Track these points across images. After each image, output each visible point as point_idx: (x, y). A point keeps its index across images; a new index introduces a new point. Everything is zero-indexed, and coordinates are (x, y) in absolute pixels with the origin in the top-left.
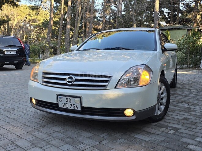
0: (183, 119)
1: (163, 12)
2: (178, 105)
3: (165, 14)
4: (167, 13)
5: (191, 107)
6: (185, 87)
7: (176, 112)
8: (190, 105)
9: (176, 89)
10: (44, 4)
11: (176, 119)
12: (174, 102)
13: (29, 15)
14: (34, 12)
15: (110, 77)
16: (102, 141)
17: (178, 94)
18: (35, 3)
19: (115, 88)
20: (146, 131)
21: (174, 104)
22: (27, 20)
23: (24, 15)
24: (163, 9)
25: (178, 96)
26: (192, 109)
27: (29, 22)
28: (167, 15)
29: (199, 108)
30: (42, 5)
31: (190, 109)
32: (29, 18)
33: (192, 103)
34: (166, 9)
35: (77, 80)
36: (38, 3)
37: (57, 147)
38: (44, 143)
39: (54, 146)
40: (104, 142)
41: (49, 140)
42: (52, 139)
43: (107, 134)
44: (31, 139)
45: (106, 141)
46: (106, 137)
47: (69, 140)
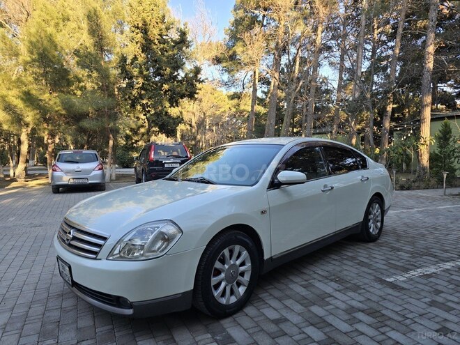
0: (273, 321)
2: (318, 284)
7: (286, 301)
8: (340, 288)
10: (247, 91)
11: (261, 318)
12: (319, 278)
14: (236, 101)
15: (105, 239)
16: (84, 340)
18: (235, 91)
19: (107, 259)
21: (311, 281)
26: (328, 299)
27: (235, 115)
30: (244, 92)
31: (323, 299)
35: (74, 238)
36: (239, 90)
37: (20, 337)
38: (19, 325)
39: (21, 333)
40: (84, 343)
41: (31, 322)
42: (36, 321)
43: (111, 327)
44: (19, 314)
45: (89, 342)
46: (100, 334)
47: (50, 327)
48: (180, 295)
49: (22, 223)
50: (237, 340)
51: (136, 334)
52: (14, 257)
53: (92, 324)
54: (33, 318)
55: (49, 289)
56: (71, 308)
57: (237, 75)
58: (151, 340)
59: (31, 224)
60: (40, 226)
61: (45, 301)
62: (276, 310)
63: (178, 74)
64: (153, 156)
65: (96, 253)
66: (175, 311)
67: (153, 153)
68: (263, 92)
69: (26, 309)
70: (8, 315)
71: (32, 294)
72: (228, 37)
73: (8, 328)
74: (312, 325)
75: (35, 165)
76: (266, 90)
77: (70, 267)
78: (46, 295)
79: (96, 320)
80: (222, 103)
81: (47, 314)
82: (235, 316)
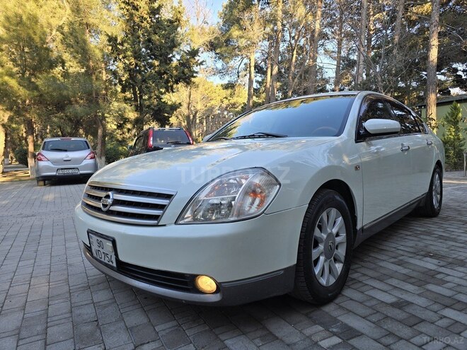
0: (393, 305)
1: (456, 70)
2: (412, 261)
3: (460, 73)
4: (464, 71)
5: (441, 270)
6: (459, 217)
7: (390, 281)
8: (442, 263)
9: (435, 220)
10: (242, 79)
11: (374, 302)
12: (406, 254)
13: (226, 98)
14: (229, 91)
16: (144, 344)
17: (429, 234)
18: (229, 79)
19: (176, 223)
20: (268, 330)
21: (401, 258)
22: (224, 105)
23: (219, 98)
24: (454, 66)
25: (428, 238)
26: (439, 276)
27: (227, 107)
28: (463, 75)
29: (462, 275)
30: (239, 81)
31: (433, 277)
32: (226, 102)
33: (450, 260)
34: (461, 65)
35: (116, 202)
36: (234, 78)
37: (46, 344)
38: (39, 328)
39: (46, 339)
40: (145, 347)
41: (56, 322)
42: (62, 321)
43: (174, 323)
44: (35, 314)
45: (153, 345)
46: (164, 333)
47: (88, 328)
48: (282, 272)
49: (9, 214)
50: (363, 331)
51: (217, 331)
52: (9, 247)
53: (145, 321)
54: (56, 318)
55: (67, 281)
56: (107, 302)
57: (232, 63)
58: (242, 338)
59: (21, 214)
60: (33, 216)
61: (68, 295)
62: (386, 292)
63: (174, 56)
64: (151, 143)
65: (156, 217)
66: (275, 294)
67: (151, 139)
68: (257, 82)
69: (44, 307)
70: (19, 316)
71: (47, 288)
72: (221, 21)
73: (24, 334)
74: (447, 307)
75: (10, 164)
76: (260, 79)
77: (114, 242)
78: (66, 288)
79: (149, 316)
80: (214, 95)
81: (77, 312)
82: (337, 301)
